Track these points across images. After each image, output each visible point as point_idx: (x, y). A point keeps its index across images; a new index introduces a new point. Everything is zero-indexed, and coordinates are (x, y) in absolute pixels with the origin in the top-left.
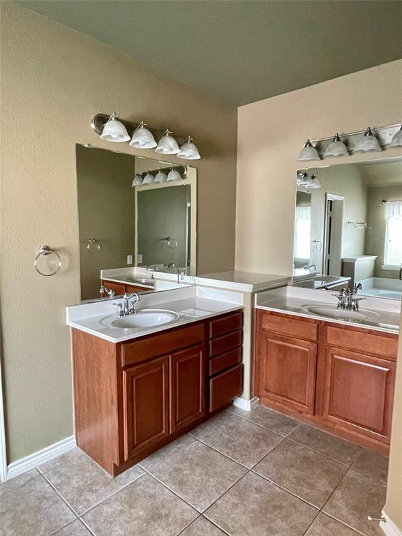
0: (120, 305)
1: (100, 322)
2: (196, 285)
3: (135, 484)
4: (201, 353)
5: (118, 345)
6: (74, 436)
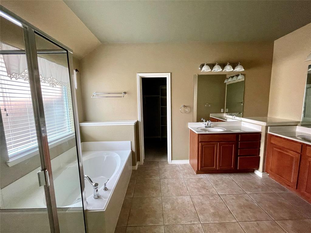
0: (205, 124)
1: (197, 128)
2: (242, 121)
3: (202, 178)
4: (234, 145)
5: (199, 134)
6: (189, 160)
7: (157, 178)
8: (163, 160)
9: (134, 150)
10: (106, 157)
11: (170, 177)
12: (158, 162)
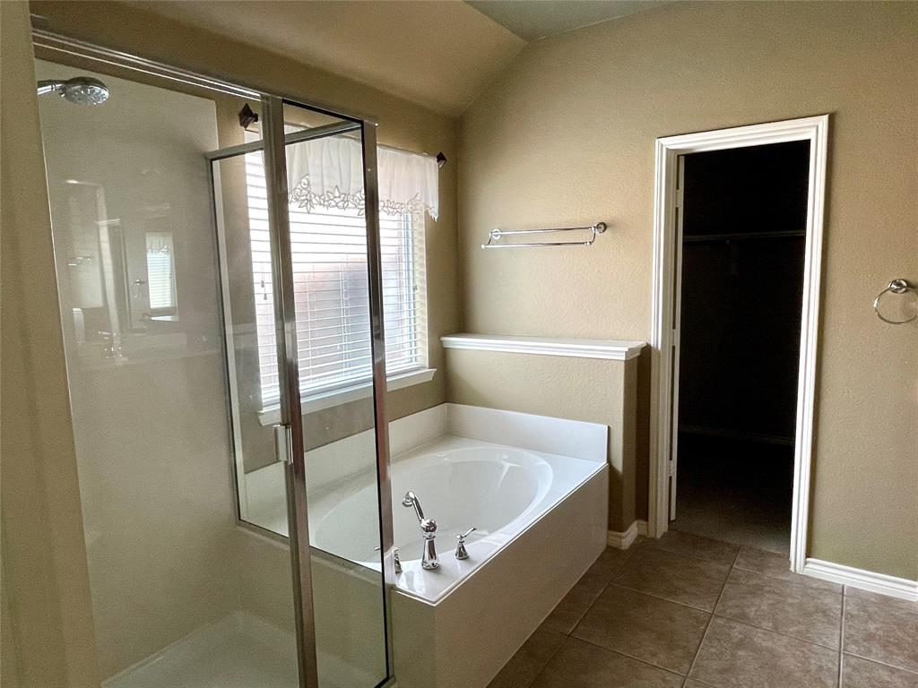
7: (702, 607)
8: (770, 547)
9: (619, 466)
10: (507, 465)
11: (767, 625)
12: (737, 550)
